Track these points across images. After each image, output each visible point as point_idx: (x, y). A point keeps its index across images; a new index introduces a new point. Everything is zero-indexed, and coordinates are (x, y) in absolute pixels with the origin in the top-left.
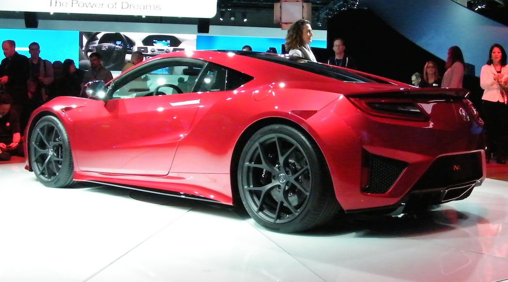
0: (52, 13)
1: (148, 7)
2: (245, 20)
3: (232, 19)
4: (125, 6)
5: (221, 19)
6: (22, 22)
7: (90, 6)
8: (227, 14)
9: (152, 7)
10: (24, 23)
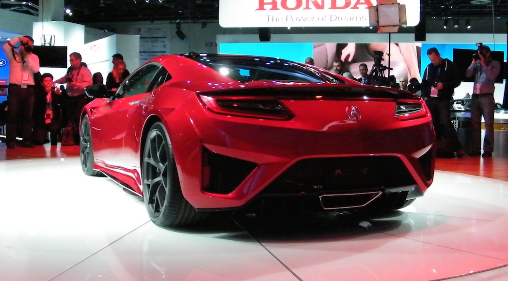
0: (289, 28)
1: (355, 19)
2: (469, 27)
3: (456, 26)
4: (334, 18)
5: (445, 27)
6: (257, 36)
7: (302, 20)
8: (451, 23)
9: (359, 19)
10: (259, 37)
